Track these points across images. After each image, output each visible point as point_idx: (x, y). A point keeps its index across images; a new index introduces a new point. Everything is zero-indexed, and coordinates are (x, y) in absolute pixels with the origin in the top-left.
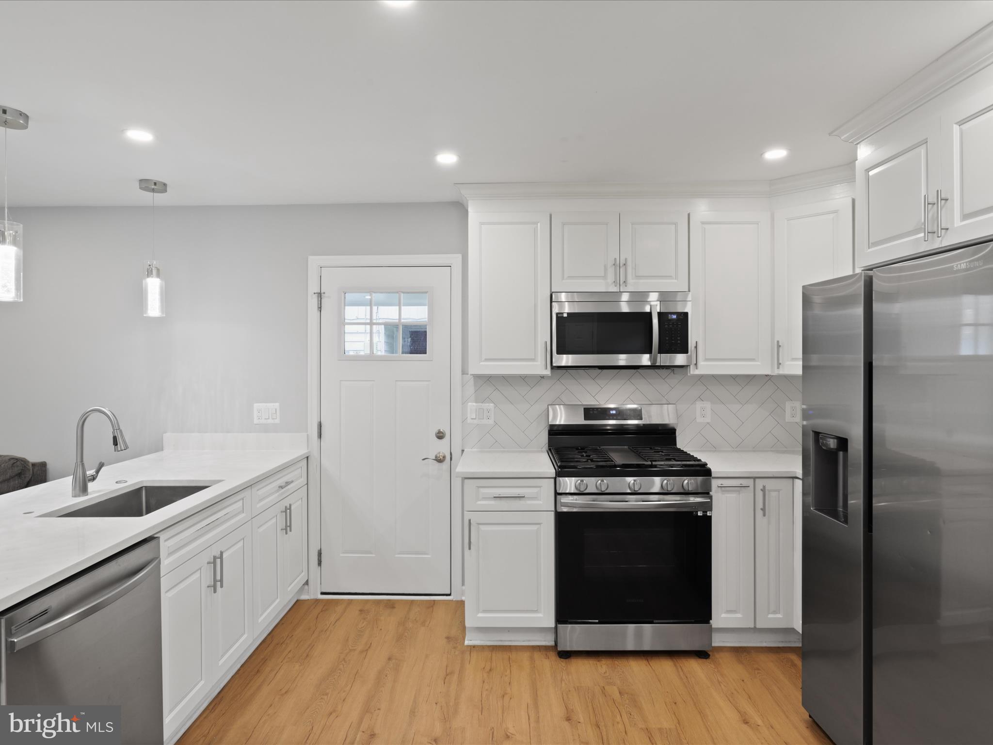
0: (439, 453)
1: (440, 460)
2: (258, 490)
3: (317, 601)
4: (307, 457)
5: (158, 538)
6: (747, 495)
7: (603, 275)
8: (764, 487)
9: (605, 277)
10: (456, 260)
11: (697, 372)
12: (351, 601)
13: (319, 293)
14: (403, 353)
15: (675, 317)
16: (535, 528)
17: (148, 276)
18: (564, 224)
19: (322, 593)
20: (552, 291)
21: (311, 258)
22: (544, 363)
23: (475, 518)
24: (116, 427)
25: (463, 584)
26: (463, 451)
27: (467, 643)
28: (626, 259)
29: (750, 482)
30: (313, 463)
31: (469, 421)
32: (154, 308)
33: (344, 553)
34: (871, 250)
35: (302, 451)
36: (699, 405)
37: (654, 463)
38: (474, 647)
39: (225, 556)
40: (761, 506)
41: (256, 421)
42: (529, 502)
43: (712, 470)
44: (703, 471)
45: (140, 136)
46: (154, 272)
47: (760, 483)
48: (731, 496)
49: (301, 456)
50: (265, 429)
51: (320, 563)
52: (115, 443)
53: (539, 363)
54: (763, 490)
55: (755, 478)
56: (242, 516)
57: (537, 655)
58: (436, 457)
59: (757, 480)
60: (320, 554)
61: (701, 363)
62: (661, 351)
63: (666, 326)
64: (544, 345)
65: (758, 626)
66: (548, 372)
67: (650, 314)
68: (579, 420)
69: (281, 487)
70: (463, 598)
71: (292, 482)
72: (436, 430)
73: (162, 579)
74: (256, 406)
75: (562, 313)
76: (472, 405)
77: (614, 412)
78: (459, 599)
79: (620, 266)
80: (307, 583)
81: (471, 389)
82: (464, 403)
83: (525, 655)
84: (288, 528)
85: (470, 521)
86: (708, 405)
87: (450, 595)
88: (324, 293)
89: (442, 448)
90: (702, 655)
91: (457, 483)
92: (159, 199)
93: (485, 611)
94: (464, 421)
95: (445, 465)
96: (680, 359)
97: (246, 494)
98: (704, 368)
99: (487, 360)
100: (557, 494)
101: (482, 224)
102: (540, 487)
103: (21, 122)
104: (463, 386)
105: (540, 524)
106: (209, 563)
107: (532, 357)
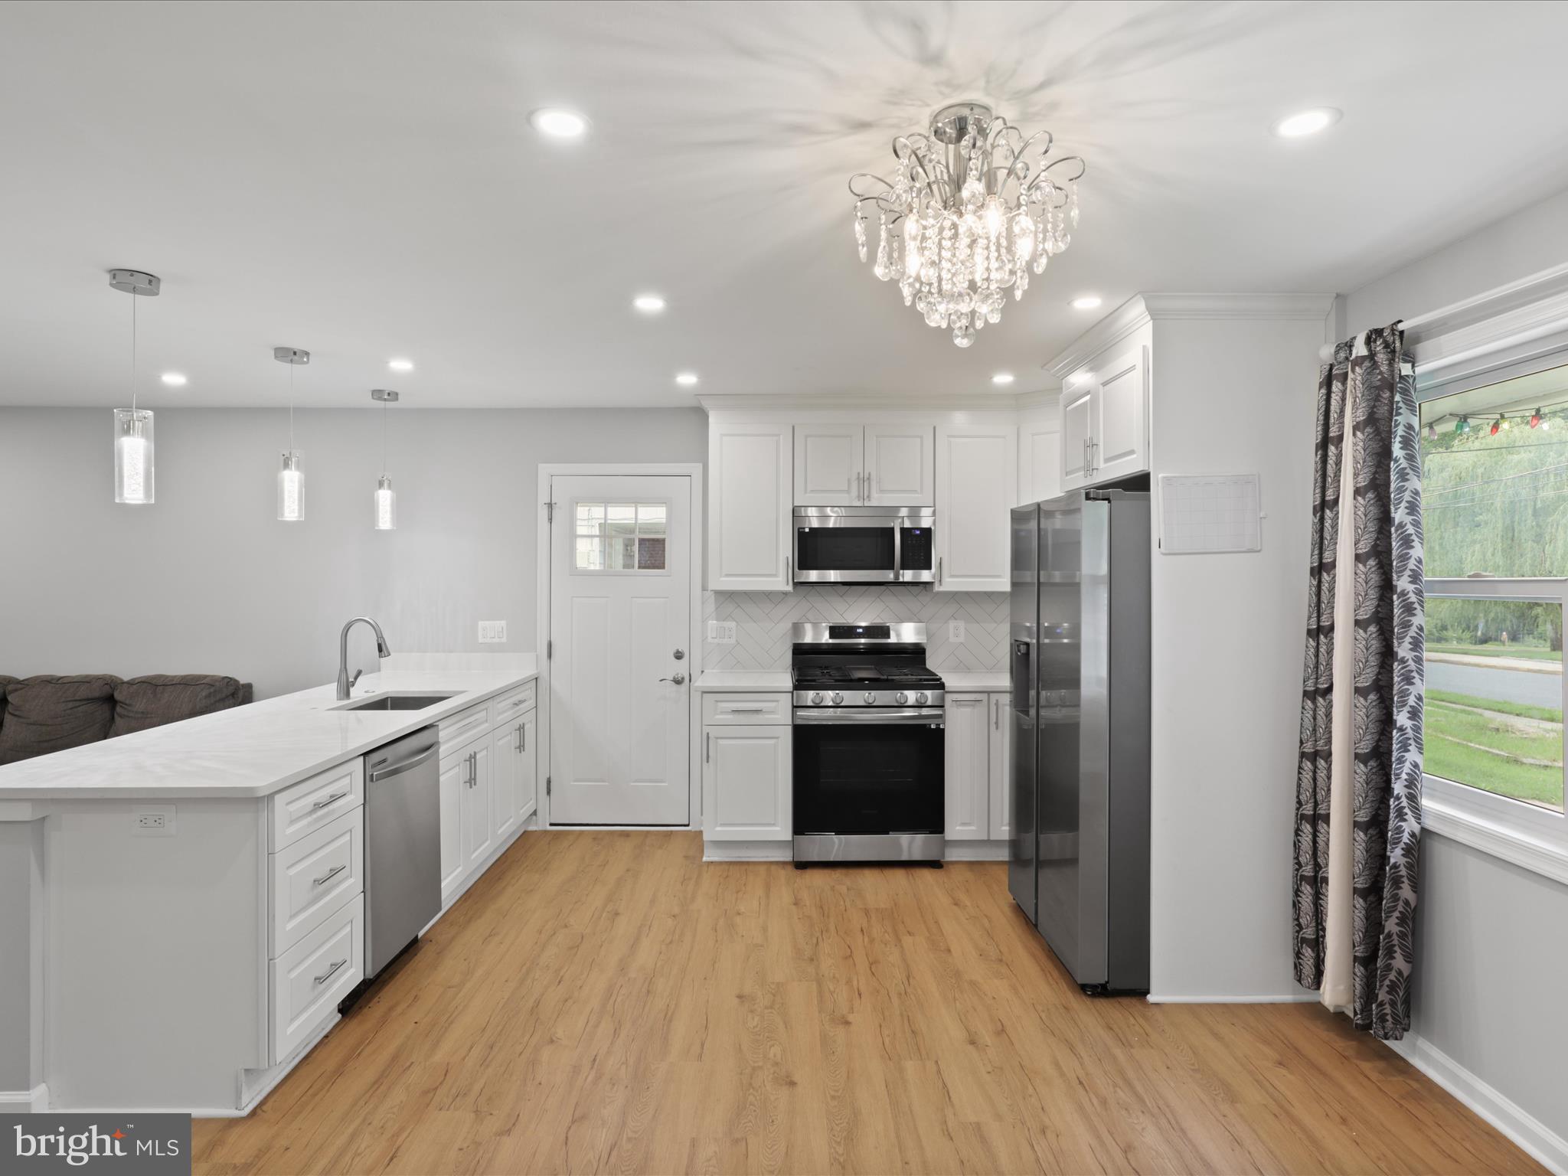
0: (678, 674)
1: (678, 682)
2: (499, 703)
3: (546, 832)
4: (536, 679)
5: (438, 726)
6: (981, 710)
7: (847, 489)
8: (997, 701)
9: (848, 491)
10: (696, 469)
11: (942, 589)
12: (582, 832)
13: (548, 504)
14: (639, 567)
15: (918, 532)
16: (772, 742)
17: (380, 488)
18: (806, 437)
19: (551, 825)
20: (795, 505)
21: (541, 466)
22: (785, 579)
23: (714, 732)
24: (380, 635)
25: (702, 815)
26: (702, 672)
27: (705, 859)
28: (869, 474)
29: (984, 697)
30: (543, 684)
31: (710, 640)
32: (385, 521)
33: (575, 781)
34: (1068, 477)
35: (530, 672)
36: (952, 624)
37: (890, 677)
38: (712, 862)
39: (478, 757)
40: (994, 720)
41: (481, 640)
42: (766, 716)
43: (946, 685)
44: (938, 685)
45: (401, 365)
46: (386, 485)
47: (994, 697)
48: (966, 710)
49: (531, 676)
50: (492, 648)
51: (549, 792)
52: (380, 649)
53: (780, 579)
54: (997, 704)
55: (989, 693)
56: (486, 725)
57: (773, 868)
58: (674, 678)
59: (991, 695)
60: (549, 782)
61: (946, 579)
62: (904, 567)
63: (910, 542)
64: (785, 561)
65: (992, 838)
66: (790, 588)
67: (892, 530)
68: (824, 638)
69: (516, 704)
70: (702, 828)
71: (525, 701)
72: (674, 650)
73: (440, 762)
74: (481, 624)
75: (804, 528)
76: (712, 623)
77: (861, 630)
78: (697, 829)
79: (864, 480)
80: (535, 813)
81: (711, 606)
82: (704, 621)
83: (762, 869)
84: (521, 747)
85: (708, 734)
86: (961, 624)
87: (688, 825)
88: (555, 504)
89: (680, 668)
90: (935, 865)
91: (696, 697)
93: (722, 825)
94: (704, 639)
95: (684, 687)
96: (925, 576)
97: (489, 704)
98: (949, 584)
99: (728, 576)
100: (795, 707)
101: (722, 435)
102: (777, 701)
103: (305, 360)
104: (703, 603)
105: (777, 738)
106: (465, 761)
107: (774, 573)
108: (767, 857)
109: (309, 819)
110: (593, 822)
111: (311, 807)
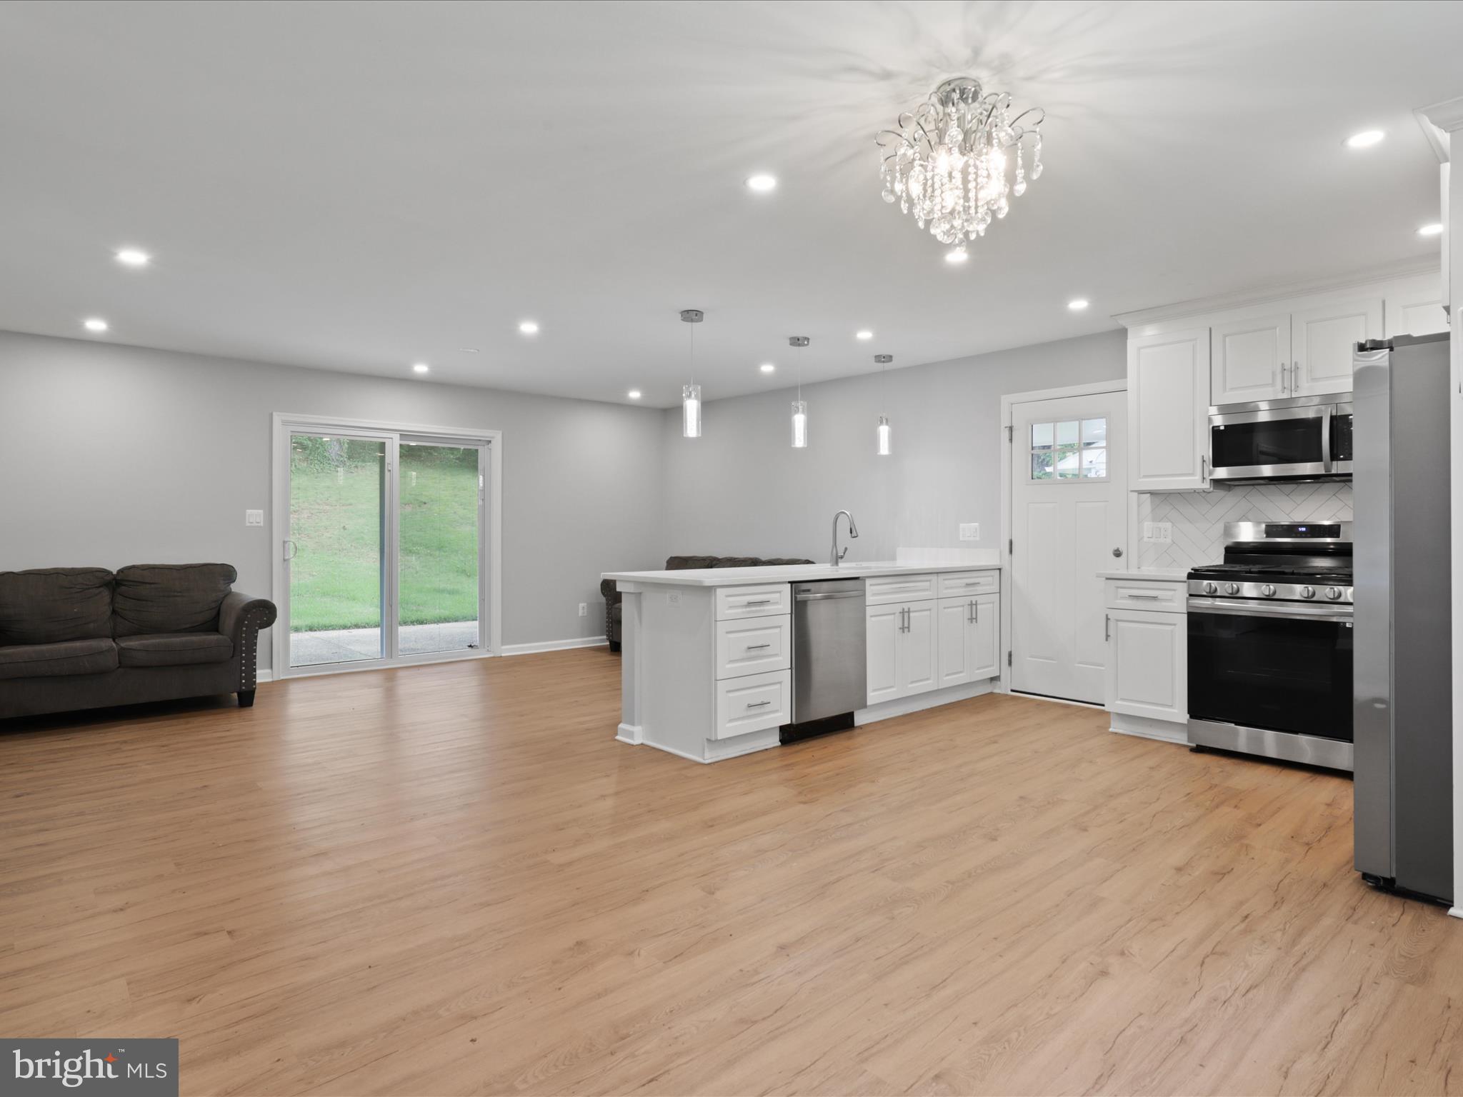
2: (945, 579)
3: (1007, 695)
4: (1000, 569)
5: (865, 580)
7: (1271, 382)
9: (1273, 384)
13: (1010, 427)
16: (1169, 628)
17: (880, 425)
18: (1225, 336)
19: (1012, 691)
21: (1003, 398)
22: (1201, 476)
24: (852, 523)
27: (1111, 730)
28: (1298, 363)
31: (1145, 539)
32: (884, 449)
33: (1030, 657)
35: (993, 561)
38: (1118, 734)
39: (912, 614)
41: (961, 538)
42: (1164, 604)
45: (865, 335)
46: (884, 421)
49: (994, 565)
50: (969, 545)
51: (1010, 663)
53: (1197, 478)
57: (1169, 746)
60: (1010, 655)
62: (1333, 458)
64: (1202, 459)
66: (1207, 486)
68: (1263, 538)
69: (968, 585)
71: (983, 584)
72: (1114, 549)
73: (867, 609)
74: (962, 525)
75: (1219, 426)
76: (1148, 525)
77: (1303, 529)
79: (1291, 371)
80: (997, 678)
81: (1147, 506)
82: (1141, 523)
84: (974, 620)
85: (1107, 615)
88: (1015, 425)
92: (888, 366)
93: (1123, 699)
94: (1140, 539)
96: (1346, 466)
97: (933, 578)
99: (1145, 476)
101: (1141, 348)
102: (1174, 590)
103: (806, 343)
104: (1139, 506)
105: (1175, 625)
106: (900, 613)
107: (1191, 472)
108: (1171, 738)
109: (744, 610)
110: (1044, 694)
111: (746, 603)
